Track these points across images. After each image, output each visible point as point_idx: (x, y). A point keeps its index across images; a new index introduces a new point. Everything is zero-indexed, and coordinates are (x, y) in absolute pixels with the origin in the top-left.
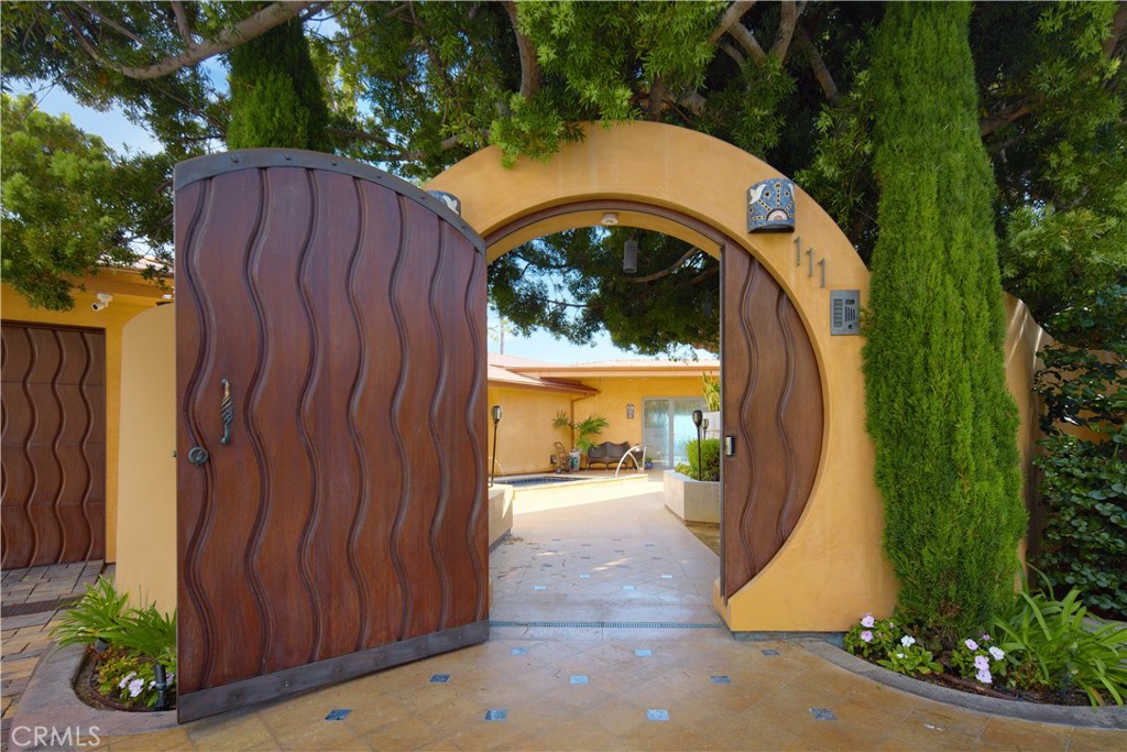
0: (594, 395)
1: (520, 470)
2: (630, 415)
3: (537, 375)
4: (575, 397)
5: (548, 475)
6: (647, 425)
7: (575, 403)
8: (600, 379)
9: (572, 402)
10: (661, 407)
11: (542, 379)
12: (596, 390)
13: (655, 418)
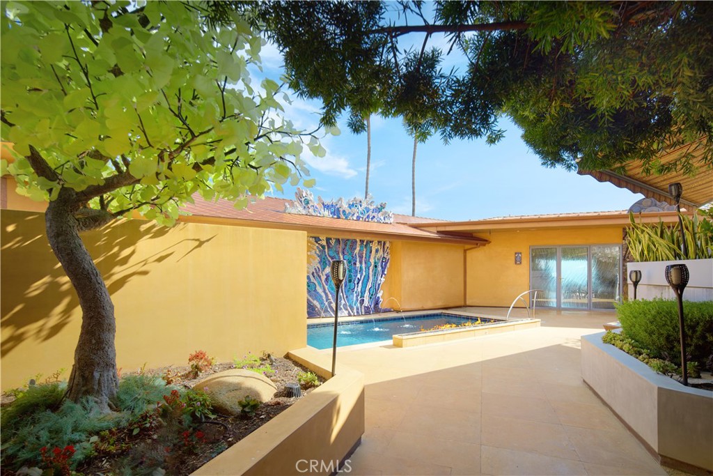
0: (484, 245)
1: (419, 307)
2: (518, 261)
3: (434, 230)
4: (467, 247)
5: (444, 311)
6: (534, 268)
7: (468, 252)
8: (490, 231)
9: (465, 251)
10: (547, 253)
11: (439, 232)
12: (487, 241)
13: (542, 263)
